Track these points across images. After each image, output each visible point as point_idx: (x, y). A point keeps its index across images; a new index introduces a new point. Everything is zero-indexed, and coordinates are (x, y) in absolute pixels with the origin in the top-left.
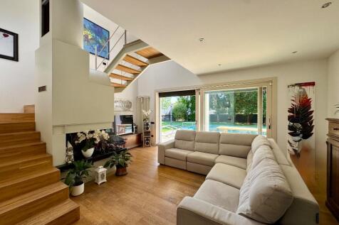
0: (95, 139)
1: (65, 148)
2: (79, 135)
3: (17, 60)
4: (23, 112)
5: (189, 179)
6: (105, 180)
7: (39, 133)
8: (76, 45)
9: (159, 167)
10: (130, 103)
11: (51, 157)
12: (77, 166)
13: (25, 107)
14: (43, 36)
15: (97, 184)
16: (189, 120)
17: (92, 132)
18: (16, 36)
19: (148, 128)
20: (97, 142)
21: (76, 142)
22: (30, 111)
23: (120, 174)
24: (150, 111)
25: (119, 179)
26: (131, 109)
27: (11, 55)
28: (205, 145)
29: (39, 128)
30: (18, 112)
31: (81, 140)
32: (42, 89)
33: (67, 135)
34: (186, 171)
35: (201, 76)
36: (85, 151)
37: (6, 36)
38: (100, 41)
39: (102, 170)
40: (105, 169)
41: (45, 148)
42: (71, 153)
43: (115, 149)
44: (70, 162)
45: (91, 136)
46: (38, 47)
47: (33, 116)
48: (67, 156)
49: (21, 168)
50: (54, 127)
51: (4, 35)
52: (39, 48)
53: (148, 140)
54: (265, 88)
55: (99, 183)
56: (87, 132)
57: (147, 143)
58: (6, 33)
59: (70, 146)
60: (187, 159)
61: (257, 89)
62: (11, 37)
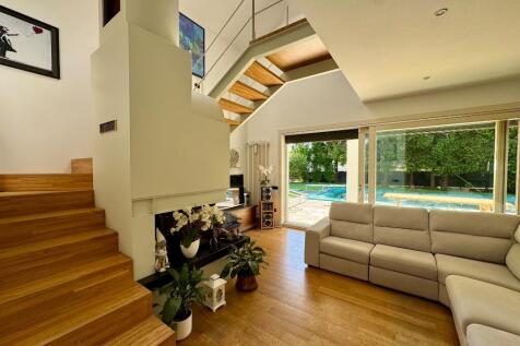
0: (204, 223)
1: (154, 242)
2: (177, 216)
3: (58, 77)
4: (69, 171)
5: (385, 305)
6: (223, 302)
7: (103, 213)
8: (167, 38)
9: (307, 270)
10: (236, 153)
11: (129, 264)
12: (177, 277)
13: (73, 162)
14: (105, 24)
15: (210, 310)
16: (310, 181)
17: (196, 209)
18: (55, 32)
19: (268, 197)
20: (205, 229)
21: (173, 230)
22: (83, 170)
23: (246, 287)
24: (271, 167)
25: (247, 298)
26: (238, 165)
27: (48, 67)
28: (398, 233)
29: (101, 201)
30: (62, 172)
31: (180, 226)
32: (108, 127)
33: (157, 216)
34: (368, 283)
35: (372, 103)
36: (187, 246)
37: (38, 31)
38: (191, 45)
39: (218, 283)
40: (223, 282)
41: (117, 243)
42: (163, 252)
43: (231, 238)
44: (163, 270)
45: (196, 217)
46: (97, 47)
47: (89, 178)
48: (157, 257)
49: (76, 291)
50: (134, 201)
51: (35, 29)
52: (99, 50)
53: (268, 217)
54: (515, 123)
55: (215, 309)
56: (188, 209)
57: (268, 223)
58: (39, 26)
59: (162, 238)
60: (369, 261)
61: (494, 124)
62: (47, 34)
